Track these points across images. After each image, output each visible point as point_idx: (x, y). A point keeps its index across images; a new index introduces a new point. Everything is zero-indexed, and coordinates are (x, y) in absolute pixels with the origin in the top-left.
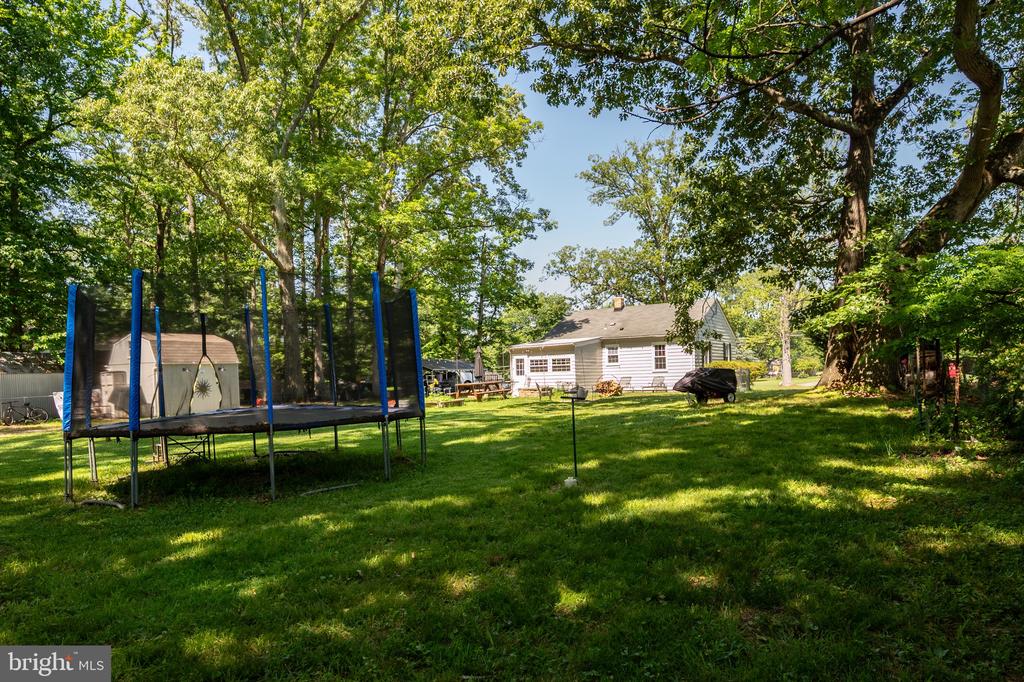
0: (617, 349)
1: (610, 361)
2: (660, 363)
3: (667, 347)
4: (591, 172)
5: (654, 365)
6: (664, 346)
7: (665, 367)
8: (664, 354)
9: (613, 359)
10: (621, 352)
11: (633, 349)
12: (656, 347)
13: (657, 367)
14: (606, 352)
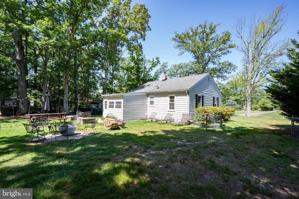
0: (153, 98)
1: (150, 104)
2: (172, 106)
3: (175, 98)
4: (175, 37)
5: (168, 107)
6: (174, 97)
7: (174, 109)
8: (174, 102)
9: (152, 103)
10: (155, 99)
11: (160, 98)
12: (170, 97)
13: (170, 109)
14: (149, 99)
